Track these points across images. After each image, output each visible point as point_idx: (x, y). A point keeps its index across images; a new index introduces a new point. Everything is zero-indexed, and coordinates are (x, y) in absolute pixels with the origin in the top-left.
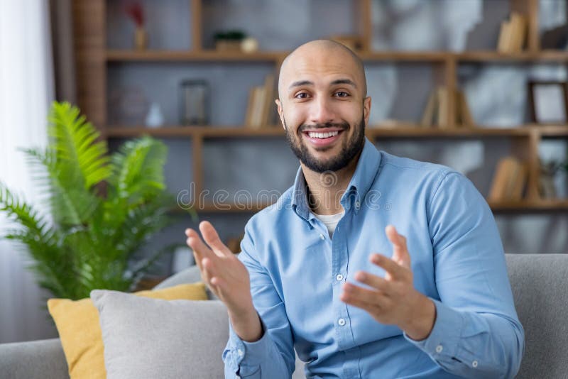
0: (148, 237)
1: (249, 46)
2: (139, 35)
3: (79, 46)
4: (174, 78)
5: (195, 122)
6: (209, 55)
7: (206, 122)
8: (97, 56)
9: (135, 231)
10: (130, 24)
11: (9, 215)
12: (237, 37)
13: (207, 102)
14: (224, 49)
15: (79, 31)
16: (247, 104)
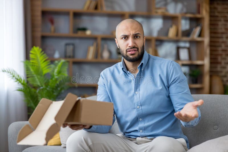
0: (63, 91)
1: (88, 33)
2: (52, 28)
3: (33, 31)
4: (63, 43)
5: (70, 57)
6: (75, 35)
7: (73, 57)
8: (39, 34)
9: (59, 89)
10: (49, 24)
11: (18, 83)
12: (84, 29)
13: (74, 51)
14: (80, 34)
15: (33, 26)
16: (87, 52)
